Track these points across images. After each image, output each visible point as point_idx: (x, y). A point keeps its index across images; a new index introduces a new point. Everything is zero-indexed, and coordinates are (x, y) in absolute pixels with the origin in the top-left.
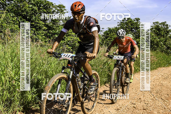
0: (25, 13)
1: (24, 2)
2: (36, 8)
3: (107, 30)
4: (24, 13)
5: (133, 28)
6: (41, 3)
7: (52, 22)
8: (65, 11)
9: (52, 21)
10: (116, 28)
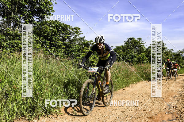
0: (47, 34)
1: (45, 25)
2: (55, 30)
3: (116, 47)
5: (136, 46)
6: (60, 26)
9: (69, 41)
10: (123, 46)
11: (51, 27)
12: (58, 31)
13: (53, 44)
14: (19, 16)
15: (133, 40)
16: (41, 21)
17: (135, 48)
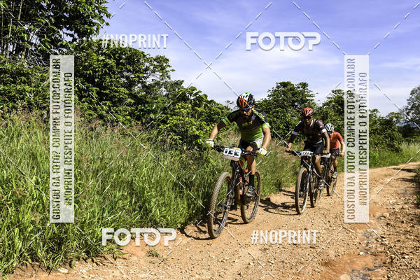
0: (91, 71)
1: (87, 50)
2: (111, 62)
4: (88, 72)
5: (295, 102)
6: (121, 53)
7: (145, 89)
8: (168, 69)
9: (143, 88)
10: (265, 101)
11: (102, 54)
12: (118, 64)
13: (107, 94)
14: (26, 27)
15: (289, 87)
16: (78, 41)
17: (293, 105)
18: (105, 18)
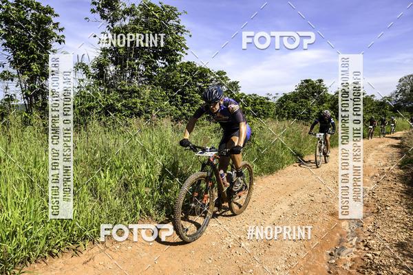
0: (176, 85)
1: (173, 71)
2: (189, 78)
5: (314, 93)
11: (183, 73)
12: (193, 78)
13: (187, 99)
14: (136, 61)
15: (310, 83)
16: (168, 66)
17: (313, 95)
18: (184, 50)
